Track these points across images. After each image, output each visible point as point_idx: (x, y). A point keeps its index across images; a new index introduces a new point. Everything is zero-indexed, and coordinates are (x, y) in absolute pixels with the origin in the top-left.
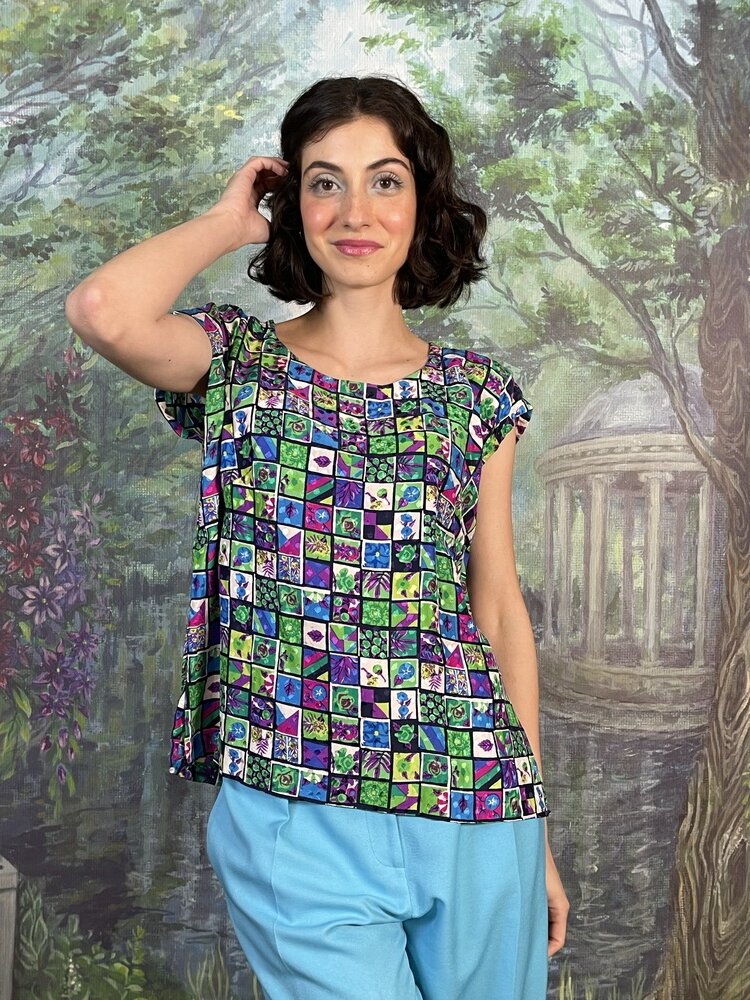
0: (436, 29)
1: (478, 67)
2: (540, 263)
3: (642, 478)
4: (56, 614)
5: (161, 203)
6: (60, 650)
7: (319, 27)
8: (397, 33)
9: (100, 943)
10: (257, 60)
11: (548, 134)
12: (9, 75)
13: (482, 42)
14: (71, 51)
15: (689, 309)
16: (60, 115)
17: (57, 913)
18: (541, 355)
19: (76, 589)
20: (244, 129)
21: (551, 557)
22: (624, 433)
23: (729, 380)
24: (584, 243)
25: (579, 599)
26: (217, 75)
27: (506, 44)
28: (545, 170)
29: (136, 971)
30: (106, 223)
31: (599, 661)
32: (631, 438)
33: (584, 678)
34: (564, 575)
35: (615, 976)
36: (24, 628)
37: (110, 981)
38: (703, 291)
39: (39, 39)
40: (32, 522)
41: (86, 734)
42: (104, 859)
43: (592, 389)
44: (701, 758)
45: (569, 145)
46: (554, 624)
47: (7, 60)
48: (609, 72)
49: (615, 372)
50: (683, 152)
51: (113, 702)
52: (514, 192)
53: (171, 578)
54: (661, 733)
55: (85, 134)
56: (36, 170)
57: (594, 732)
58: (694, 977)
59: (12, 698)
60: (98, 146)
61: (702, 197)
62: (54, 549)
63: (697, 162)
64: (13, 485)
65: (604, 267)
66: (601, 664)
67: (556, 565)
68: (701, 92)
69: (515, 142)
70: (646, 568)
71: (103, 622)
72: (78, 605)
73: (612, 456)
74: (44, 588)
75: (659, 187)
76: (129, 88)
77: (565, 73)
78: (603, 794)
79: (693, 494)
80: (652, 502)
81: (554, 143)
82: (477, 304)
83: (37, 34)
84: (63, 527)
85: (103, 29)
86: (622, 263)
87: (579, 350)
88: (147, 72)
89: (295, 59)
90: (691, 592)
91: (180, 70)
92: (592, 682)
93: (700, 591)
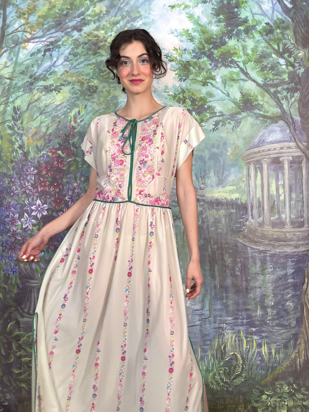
1: (212, 13)
2: (239, 83)
3: (281, 159)
5: (100, 69)
7: (154, 3)
8: (181, 3)
10: (132, 16)
11: (239, 36)
12: (42, 27)
13: (213, 4)
14: (64, 17)
15: (294, 96)
16: (61, 40)
18: (241, 116)
21: (249, 190)
22: (273, 143)
24: (254, 75)
25: (260, 205)
26: (118, 22)
27: (221, 5)
28: (238, 49)
30: (80, 78)
32: (277, 145)
33: (264, 234)
34: (254, 197)
38: (299, 90)
39: (53, 14)
40: (60, 189)
43: (261, 128)
45: (247, 39)
46: (252, 215)
47: (42, 22)
48: (259, 12)
49: (269, 121)
50: (289, 39)
52: (228, 58)
54: (293, 252)
55: (71, 47)
56: (54, 60)
60: (76, 51)
62: (68, 198)
63: (294, 43)
64: (52, 175)
65: (262, 83)
66: (270, 228)
67: (251, 193)
68: (294, 17)
69: (227, 40)
70: (284, 192)
73: (268, 152)
75: (281, 53)
76: (86, 29)
77: (244, 14)
79: (300, 164)
80: (285, 168)
81: (241, 39)
82: (217, 99)
83: (52, 12)
84: (71, 190)
85: (75, 9)
86: (269, 81)
87: (255, 114)
88: (92, 23)
89: (145, 15)
90: (301, 200)
91: (104, 21)
92: (267, 235)
93: (305, 200)
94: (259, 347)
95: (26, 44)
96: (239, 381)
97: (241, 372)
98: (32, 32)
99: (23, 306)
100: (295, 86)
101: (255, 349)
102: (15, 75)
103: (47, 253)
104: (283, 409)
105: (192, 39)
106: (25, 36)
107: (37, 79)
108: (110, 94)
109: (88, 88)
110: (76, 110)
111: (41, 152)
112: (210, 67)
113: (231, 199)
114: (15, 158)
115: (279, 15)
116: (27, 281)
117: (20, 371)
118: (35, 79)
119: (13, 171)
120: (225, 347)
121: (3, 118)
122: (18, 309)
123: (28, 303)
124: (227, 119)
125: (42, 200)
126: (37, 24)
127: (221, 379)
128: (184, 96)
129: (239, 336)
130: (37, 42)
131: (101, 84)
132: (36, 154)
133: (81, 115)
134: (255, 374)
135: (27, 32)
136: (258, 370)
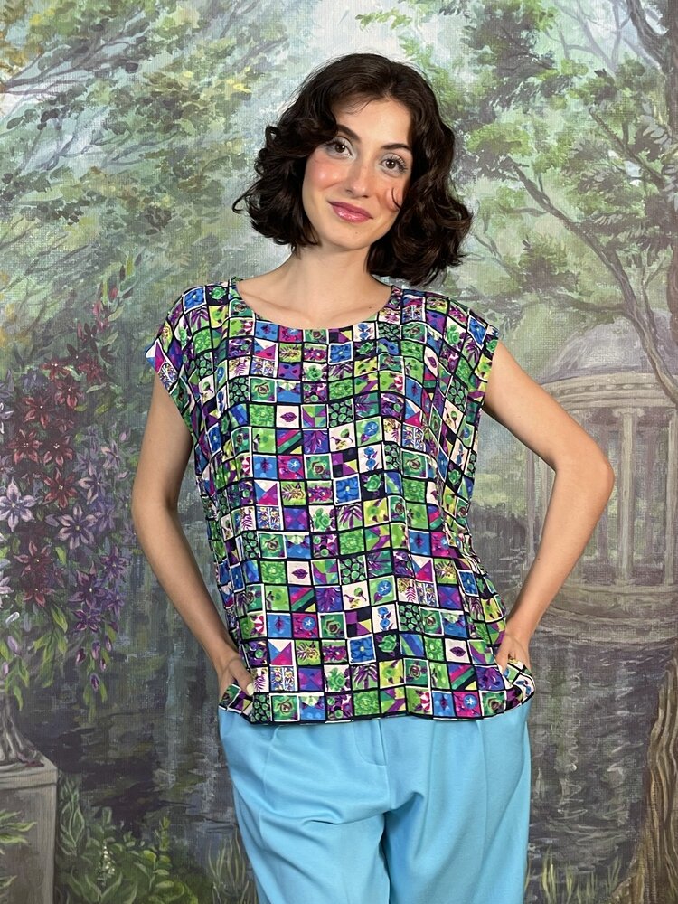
0: (425, 6)
1: (463, 40)
2: (522, 219)
3: (616, 413)
4: (88, 540)
5: (178, 169)
6: (91, 573)
7: (319, 7)
8: (389, 11)
9: (130, 833)
10: (263, 38)
11: (528, 100)
12: (40, 56)
13: (467, 17)
14: (96, 33)
15: (658, 258)
16: (86, 91)
17: (93, 806)
18: (522, 302)
19: (106, 517)
20: (251, 101)
21: (533, 485)
22: (599, 373)
24: (562, 200)
26: (227, 53)
27: (489, 18)
28: (525, 133)
29: (163, 858)
30: (128, 188)
31: (577, 580)
32: (605, 377)
33: (563, 596)
34: (544, 502)
35: (593, 864)
36: (61, 553)
37: (140, 866)
38: (671, 242)
39: (67, 23)
40: (66, 458)
41: (116, 647)
42: (132, 758)
43: (570, 333)
44: (671, 668)
45: (547, 110)
47: (39, 43)
49: (590, 316)
50: (653, 115)
51: (139, 618)
52: (497, 154)
53: (191, 507)
54: (634, 645)
55: (110, 108)
56: (66, 141)
57: (573, 645)
58: (665, 866)
59: (50, 614)
60: (121, 119)
61: (670, 156)
62: (86, 482)
63: (666, 123)
64: (48, 425)
65: (580, 221)
66: (580, 583)
67: (537, 493)
68: (669, 59)
69: (498, 109)
70: (620, 493)
71: (130, 546)
72: (108, 532)
73: (585, 394)
74: (77, 517)
75: (631, 148)
76: (148, 66)
77: (544, 44)
78: (581, 700)
79: (662, 427)
80: (626, 436)
81: (534, 108)
83: (66, 19)
84: (94, 462)
85: (124, 12)
86: (596, 217)
87: (557, 297)
88: (164, 51)
89: (297, 36)
90: (661, 517)
91: (194, 48)
92: (571, 599)
93: (669, 516)
94: (534, 871)
98: (15, 67)
100: (663, 233)
103: (26, 616)
107: (22, 185)
108: (199, 233)
109: (147, 213)
110: (117, 266)
111: (23, 366)
113: (486, 505)
115: (631, 51)
118: (16, 184)
124: (488, 306)
125: (22, 485)
126: (26, 46)
130: (26, 93)
131: (179, 204)
132: (13, 371)
133: (126, 279)
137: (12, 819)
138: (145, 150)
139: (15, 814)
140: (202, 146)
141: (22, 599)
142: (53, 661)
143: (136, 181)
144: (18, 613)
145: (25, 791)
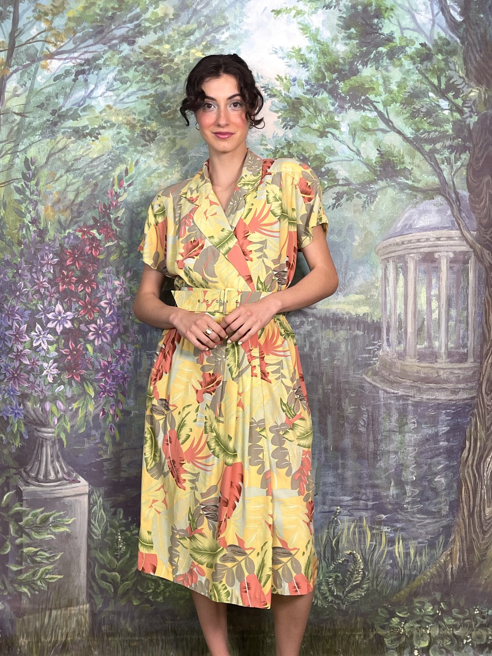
0: (314, 4)
1: (338, 25)
2: (376, 135)
3: (436, 255)
4: (107, 339)
5: (161, 106)
6: (110, 359)
7: (249, 5)
8: (292, 7)
9: (135, 524)
10: (213, 24)
11: (379, 61)
12: (74, 36)
13: (340, 10)
14: (108, 22)
15: (461, 159)
16: (103, 57)
17: (111, 508)
18: (377, 187)
19: (118, 325)
21: (385, 302)
22: (426, 230)
23: (484, 200)
24: (400, 123)
25: (402, 325)
26: (191, 33)
27: (354, 12)
28: (377, 82)
30: (130, 118)
31: (413, 360)
32: (432, 234)
33: (405, 371)
34: (393, 312)
36: (89, 346)
38: (469, 149)
39: (91, 15)
40: (92, 288)
41: (125, 407)
43: (407, 206)
44: (473, 415)
45: (391, 68)
46: (388, 340)
47: (73, 28)
48: (412, 25)
49: (420, 195)
50: (456, 70)
52: (360, 95)
54: (449, 400)
55: (118, 68)
56: (91, 89)
58: (471, 540)
59: (83, 387)
60: (125, 75)
62: (105, 303)
63: (464, 76)
64: (81, 267)
65: (412, 136)
66: (415, 362)
67: (388, 306)
68: (465, 36)
69: (360, 67)
70: (439, 305)
71: (133, 343)
72: (119, 334)
73: (417, 244)
74: (100, 325)
75: (442, 90)
76: (142, 42)
77: (388, 27)
79: (465, 264)
80: (442, 270)
81: (382, 66)
82: (341, 159)
83: (90, 12)
84: (110, 290)
85: (126, 8)
86: (422, 134)
87: (399, 184)
88: (152, 32)
89: (234, 23)
90: (465, 320)
91: (170, 30)
92: (410, 372)
93: (470, 320)
94: (390, 544)
95: (49, 61)
96: (357, 595)
97: (362, 581)
98: (58, 43)
99: (29, 468)
100: (463, 143)
101: (384, 547)
102: (30, 108)
103: (68, 387)
104: (423, 640)
105: (305, 64)
106: (47, 48)
107: (63, 117)
108: (175, 145)
109: (142, 134)
110: (121, 168)
111: (65, 230)
112: (332, 108)
113: (356, 315)
114: (24, 237)
115: (441, 32)
116: (36, 429)
117: (19, 568)
119: (21, 258)
120: (338, 542)
121: (9, 175)
122: (20, 472)
123: (36, 463)
125: (64, 305)
126: (65, 30)
127: (330, 590)
128: (289, 153)
129: (361, 527)
130: (65, 59)
131: (162, 128)
132: (58, 234)
133: (129, 175)
134: (383, 586)
135: (49, 42)
136: (388, 579)
137: (60, 516)
138: (141, 94)
139: (62, 513)
140: (176, 91)
141: (65, 377)
142: (86, 416)
143: (135, 114)
144: (62, 386)
145: (68, 498)
